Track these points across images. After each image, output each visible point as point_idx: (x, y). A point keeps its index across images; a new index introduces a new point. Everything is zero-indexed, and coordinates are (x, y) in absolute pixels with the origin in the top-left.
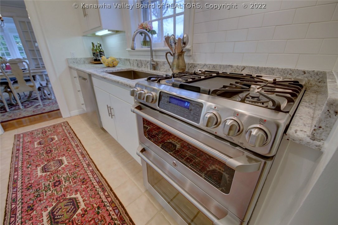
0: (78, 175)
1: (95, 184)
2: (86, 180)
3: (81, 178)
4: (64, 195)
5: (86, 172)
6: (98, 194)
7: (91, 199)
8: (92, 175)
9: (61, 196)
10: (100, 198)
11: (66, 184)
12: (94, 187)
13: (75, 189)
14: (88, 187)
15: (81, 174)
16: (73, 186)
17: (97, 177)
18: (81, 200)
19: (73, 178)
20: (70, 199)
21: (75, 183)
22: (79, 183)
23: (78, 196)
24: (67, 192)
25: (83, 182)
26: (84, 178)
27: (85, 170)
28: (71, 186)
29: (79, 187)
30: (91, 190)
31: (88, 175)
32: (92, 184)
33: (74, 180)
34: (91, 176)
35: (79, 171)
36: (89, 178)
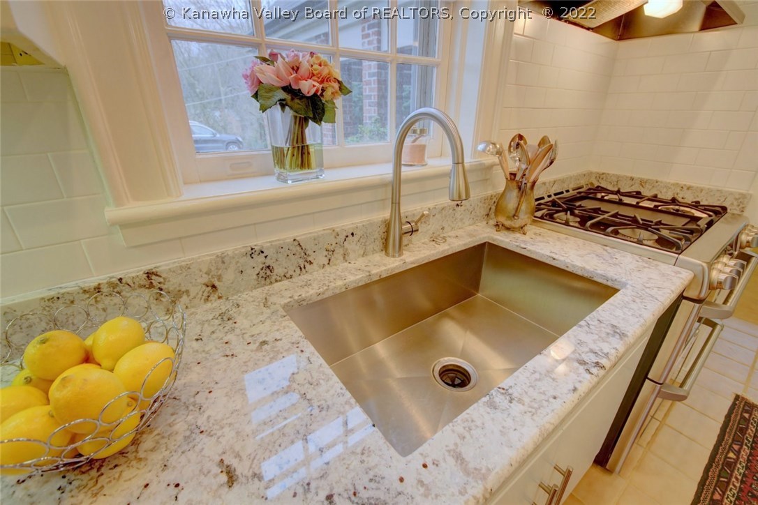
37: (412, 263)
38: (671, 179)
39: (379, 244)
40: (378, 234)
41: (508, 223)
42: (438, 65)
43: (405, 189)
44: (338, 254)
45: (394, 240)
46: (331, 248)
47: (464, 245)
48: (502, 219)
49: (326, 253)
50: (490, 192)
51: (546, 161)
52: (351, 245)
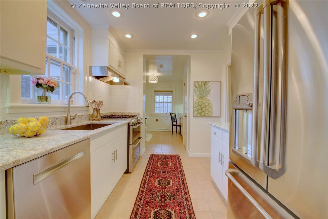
0: (151, 196)
1: (146, 185)
2: (148, 190)
3: (150, 193)
4: (162, 188)
5: (145, 195)
6: (148, 181)
7: (152, 180)
8: (143, 191)
9: (163, 188)
10: (149, 179)
11: (159, 193)
12: (148, 184)
13: (156, 188)
14: (150, 186)
15: (149, 195)
16: (156, 190)
17: (143, 188)
18: (156, 182)
19: (154, 195)
20: (160, 185)
21: (154, 192)
22: (153, 190)
23: (156, 185)
24: (160, 189)
25: (151, 189)
26: (149, 191)
27: (145, 197)
28: (157, 191)
29: (154, 188)
30: (150, 184)
31: (146, 192)
32: (147, 186)
33: (154, 194)
34: (145, 191)
35: (148, 198)
36: (146, 190)
37: (75, 126)
38: (127, 112)
39: (64, 123)
40: (64, 120)
41: (95, 119)
42: (72, 85)
43: (71, 110)
44: (54, 124)
45: (69, 122)
46: (53, 121)
47: (86, 123)
48: (94, 118)
49: (52, 123)
50: (89, 114)
51: (101, 105)
52: (58, 121)
